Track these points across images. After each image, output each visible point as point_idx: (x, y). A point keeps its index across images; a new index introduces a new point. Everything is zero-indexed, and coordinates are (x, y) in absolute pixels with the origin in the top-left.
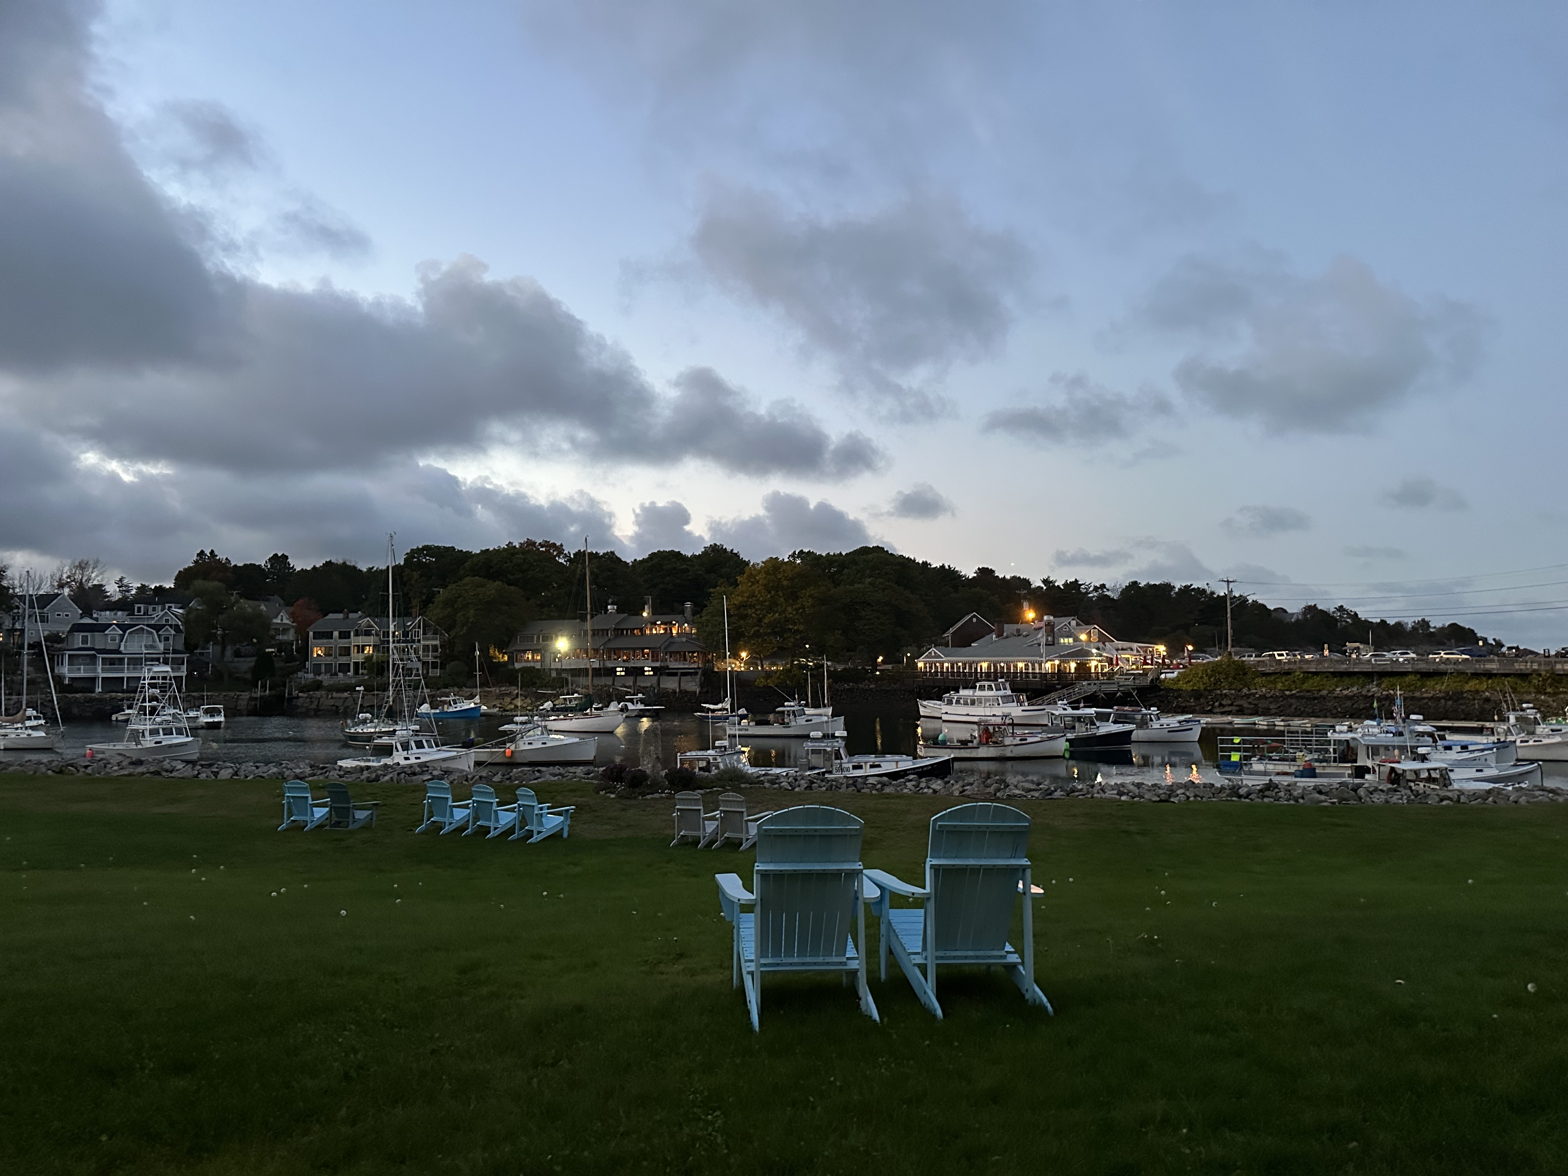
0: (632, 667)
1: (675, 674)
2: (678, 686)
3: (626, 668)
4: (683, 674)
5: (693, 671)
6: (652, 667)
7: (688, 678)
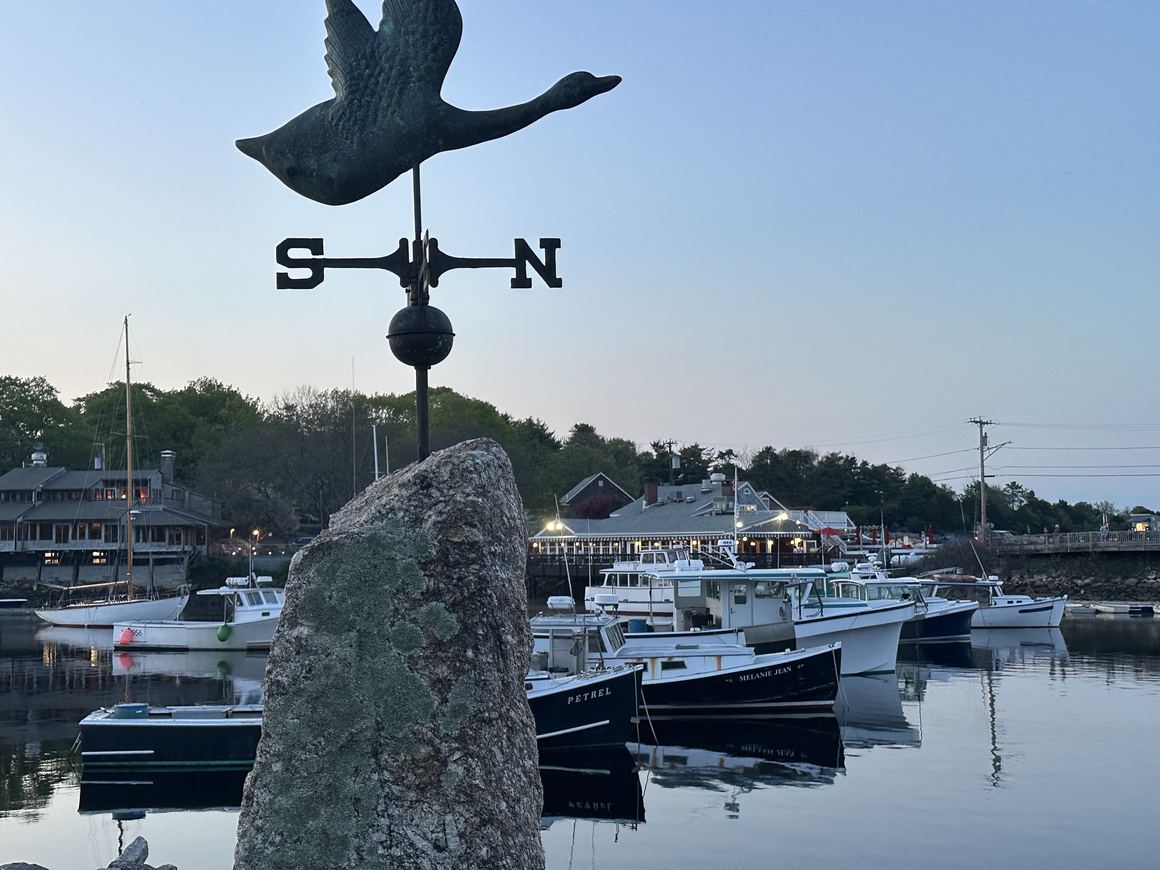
0: (71, 551)
1: (146, 562)
2: (149, 581)
3: (61, 552)
4: (159, 562)
5: (175, 556)
6: (104, 551)
7: (167, 568)
